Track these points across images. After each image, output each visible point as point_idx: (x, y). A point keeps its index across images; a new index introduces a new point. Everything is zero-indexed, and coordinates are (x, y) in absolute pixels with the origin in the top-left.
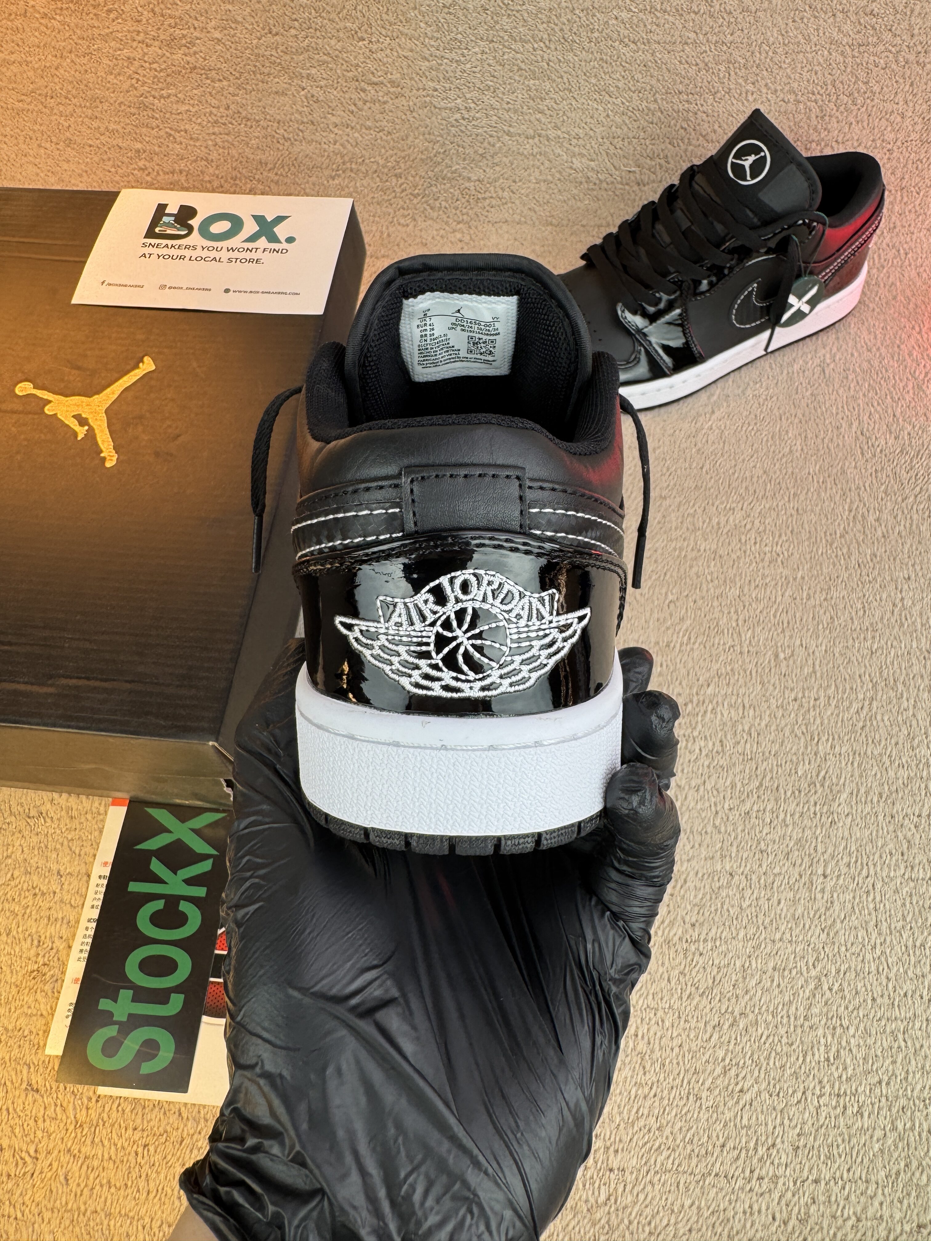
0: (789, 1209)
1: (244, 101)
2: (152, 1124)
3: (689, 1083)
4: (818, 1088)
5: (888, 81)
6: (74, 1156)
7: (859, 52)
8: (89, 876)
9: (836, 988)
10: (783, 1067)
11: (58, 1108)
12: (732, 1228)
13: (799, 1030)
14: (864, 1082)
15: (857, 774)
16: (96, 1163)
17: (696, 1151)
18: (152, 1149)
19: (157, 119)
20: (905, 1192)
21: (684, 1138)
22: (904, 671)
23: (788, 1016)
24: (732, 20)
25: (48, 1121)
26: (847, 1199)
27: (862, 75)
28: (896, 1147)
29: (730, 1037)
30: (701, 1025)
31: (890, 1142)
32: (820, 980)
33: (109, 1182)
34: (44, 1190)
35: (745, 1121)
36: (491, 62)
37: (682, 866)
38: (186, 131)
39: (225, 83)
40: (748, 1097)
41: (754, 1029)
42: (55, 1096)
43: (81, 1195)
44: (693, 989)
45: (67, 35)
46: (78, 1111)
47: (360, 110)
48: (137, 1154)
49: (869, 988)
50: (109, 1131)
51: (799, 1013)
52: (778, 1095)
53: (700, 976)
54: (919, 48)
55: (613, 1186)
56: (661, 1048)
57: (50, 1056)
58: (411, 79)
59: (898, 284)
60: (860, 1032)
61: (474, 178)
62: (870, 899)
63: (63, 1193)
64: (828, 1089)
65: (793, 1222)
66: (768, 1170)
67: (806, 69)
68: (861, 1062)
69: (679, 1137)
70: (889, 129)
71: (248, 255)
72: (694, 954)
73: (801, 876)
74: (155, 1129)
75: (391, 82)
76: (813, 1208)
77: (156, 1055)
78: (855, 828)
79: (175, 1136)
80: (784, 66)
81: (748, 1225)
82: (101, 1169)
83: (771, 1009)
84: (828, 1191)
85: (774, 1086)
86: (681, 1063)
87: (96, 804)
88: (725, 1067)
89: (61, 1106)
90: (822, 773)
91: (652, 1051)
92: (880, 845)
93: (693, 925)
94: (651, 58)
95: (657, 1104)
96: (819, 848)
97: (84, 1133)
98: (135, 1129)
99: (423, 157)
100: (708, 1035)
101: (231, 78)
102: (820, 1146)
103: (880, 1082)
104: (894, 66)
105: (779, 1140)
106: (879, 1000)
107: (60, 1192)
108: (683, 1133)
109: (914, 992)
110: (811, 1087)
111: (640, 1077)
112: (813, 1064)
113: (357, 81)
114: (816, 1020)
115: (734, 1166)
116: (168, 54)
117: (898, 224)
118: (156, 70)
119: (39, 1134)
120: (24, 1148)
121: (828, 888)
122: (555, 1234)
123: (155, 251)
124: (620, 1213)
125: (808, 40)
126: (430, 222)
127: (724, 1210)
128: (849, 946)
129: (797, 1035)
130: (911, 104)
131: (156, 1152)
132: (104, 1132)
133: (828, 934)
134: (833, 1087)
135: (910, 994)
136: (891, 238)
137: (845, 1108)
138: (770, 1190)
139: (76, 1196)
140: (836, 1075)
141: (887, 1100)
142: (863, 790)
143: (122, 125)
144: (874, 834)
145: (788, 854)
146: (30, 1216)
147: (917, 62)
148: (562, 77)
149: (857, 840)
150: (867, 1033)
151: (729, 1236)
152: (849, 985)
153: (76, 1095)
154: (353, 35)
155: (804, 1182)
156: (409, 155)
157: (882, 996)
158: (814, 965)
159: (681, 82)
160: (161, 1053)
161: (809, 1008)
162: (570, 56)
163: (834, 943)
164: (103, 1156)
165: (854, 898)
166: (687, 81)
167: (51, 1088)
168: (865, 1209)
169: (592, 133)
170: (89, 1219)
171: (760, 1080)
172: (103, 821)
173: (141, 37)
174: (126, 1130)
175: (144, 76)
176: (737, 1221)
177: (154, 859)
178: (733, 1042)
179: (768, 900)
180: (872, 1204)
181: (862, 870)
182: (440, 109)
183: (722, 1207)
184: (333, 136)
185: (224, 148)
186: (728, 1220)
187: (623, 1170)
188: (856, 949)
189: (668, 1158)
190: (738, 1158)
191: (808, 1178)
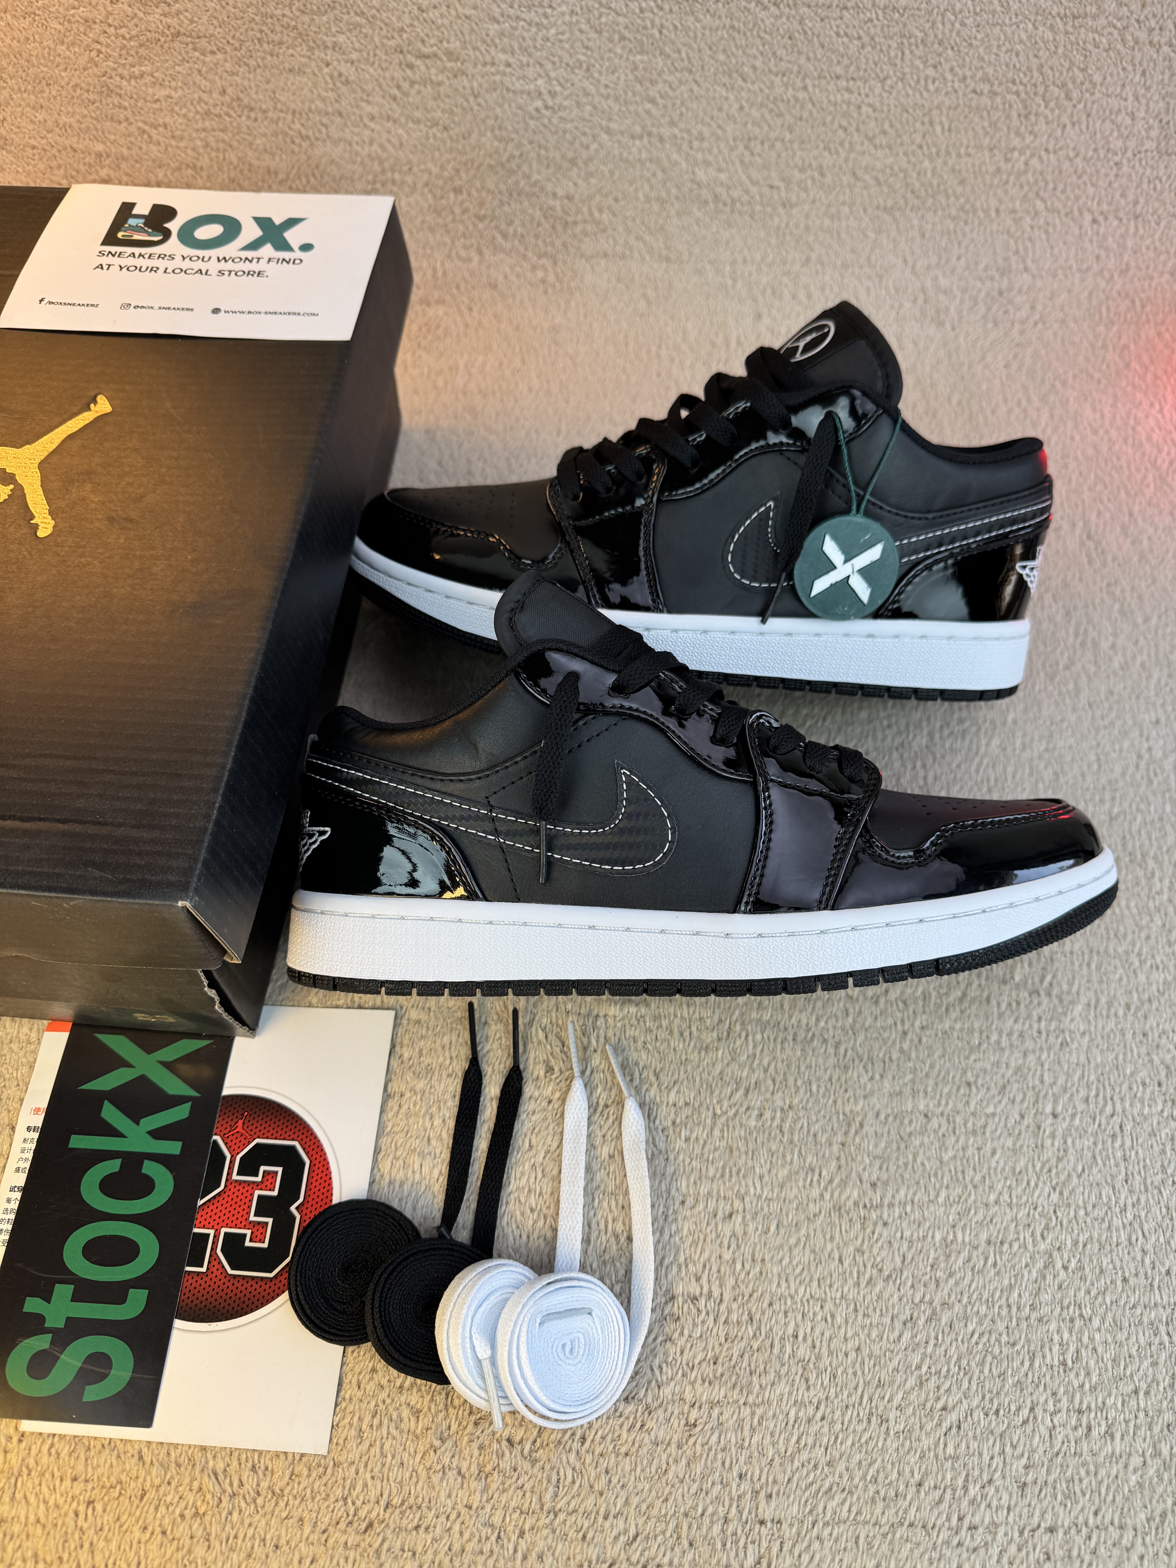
1: (246, 83)
2: (99, 1471)
3: (871, 1399)
4: (1051, 1403)
5: (1112, 68)
7: (1073, 26)
8: (13, 1129)
9: (1073, 1264)
10: (1002, 1375)
13: (1024, 1325)
14: (1114, 1391)
15: (1095, 978)
16: (16, 1528)
17: (882, 1493)
18: (99, 1507)
19: (125, 109)
21: (865, 1475)
22: (1155, 843)
23: (1009, 1306)
26: (1094, 1552)
27: (1078, 58)
28: (1160, 1478)
29: (928, 1336)
30: (888, 1320)
31: (1151, 1472)
32: (1051, 1256)
33: (36, 1555)
35: (950, 1450)
36: (583, 27)
37: (856, 1104)
38: (165, 126)
39: (220, 56)
40: (952, 1418)
41: (962, 1324)
44: (875, 1271)
47: (406, 94)
48: (77, 1515)
49: (1118, 1264)
50: (37, 1482)
51: (1023, 1300)
52: (997, 1412)
53: (884, 1253)
54: (1153, 23)
55: (764, 1544)
56: (830, 1353)
58: (476, 48)
59: (1132, 347)
60: (1107, 1325)
61: (561, 193)
62: (1118, 1144)
64: (1065, 1403)
66: (983, 1516)
67: (1004, 49)
68: (1109, 1365)
69: (858, 1475)
70: (1116, 134)
71: (247, 266)
72: (875, 1224)
73: (1022, 1117)
74: (104, 1478)
75: (449, 54)
77: (107, 1375)
78: (1094, 1050)
79: (133, 1488)
80: (974, 42)
82: (24, 1536)
83: (985, 1297)
84: (1067, 1542)
85: (991, 1400)
86: (859, 1373)
87: (25, 1030)
88: (920, 1377)
90: (1048, 978)
91: (819, 1358)
92: (1128, 1072)
93: (874, 1185)
94: (799, 27)
95: (826, 1430)
96: (1046, 1077)
98: (75, 1479)
99: (493, 162)
100: (896, 1334)
101: (228, 48)
102: (1055, 1482)
103: (1136, 1392)
104: (1119, 46)
106: (1132, 1281)
108: (864, 1468)
110: (1042, 1400)
112: (1044, 1369)
113: (401, 52)
114: (1045, 1310)
115: (936, 1512)
116: (141, 15)
117: (1133, 264)
118: (124, 37)
121: (1059, 1132)
123: (116, 261)
126: (501, 256)
128: (1089, 1208)
129: (1020, 1332)
130: (1144, 101)
131: (104, 1511)
132: (30, 1484)
133: (1061, 1194)
134: (1071, 1400)
136: (1124, 284)
137: (1089, 1429)
138: (986, 1544)
140: (1076, 1383)
141: (1147, 1415)
142: (1103, 1000)
143: (77, 117)
144: (1121, 1057)
145: (1004, 1087)
147: (1151, 42)
148: (679, 51)
149: (1097, 1066)
150: (1117, 1325)
152: (1091, 1260)
155: (1033, 1531)
156: (472, 161)
157: (1136, 1275)
158: (1042, 1236)
159: (839, 63)
160: (113, 1372)
161: (1037, 1294)
163: (1069, 1205)
164: (27, 1518)
165: (1095, 1144)
166: (846, 61)
169: (719, 132)
171: (971, 1393)
172: (35, 1052)
174: (62, 1480)
175: (108, 46)
177: (106, 1103)
178: (932, 1342)
179: (979, 1149)
181: (1105, 1105)
182: (514, 92)
184: (367, 132)
185: (218, 150)
187: (779, 1522)
188: (1099, 1212)
189: (843, 1503)
190: (940, 1501)
191: (1039, 1526)
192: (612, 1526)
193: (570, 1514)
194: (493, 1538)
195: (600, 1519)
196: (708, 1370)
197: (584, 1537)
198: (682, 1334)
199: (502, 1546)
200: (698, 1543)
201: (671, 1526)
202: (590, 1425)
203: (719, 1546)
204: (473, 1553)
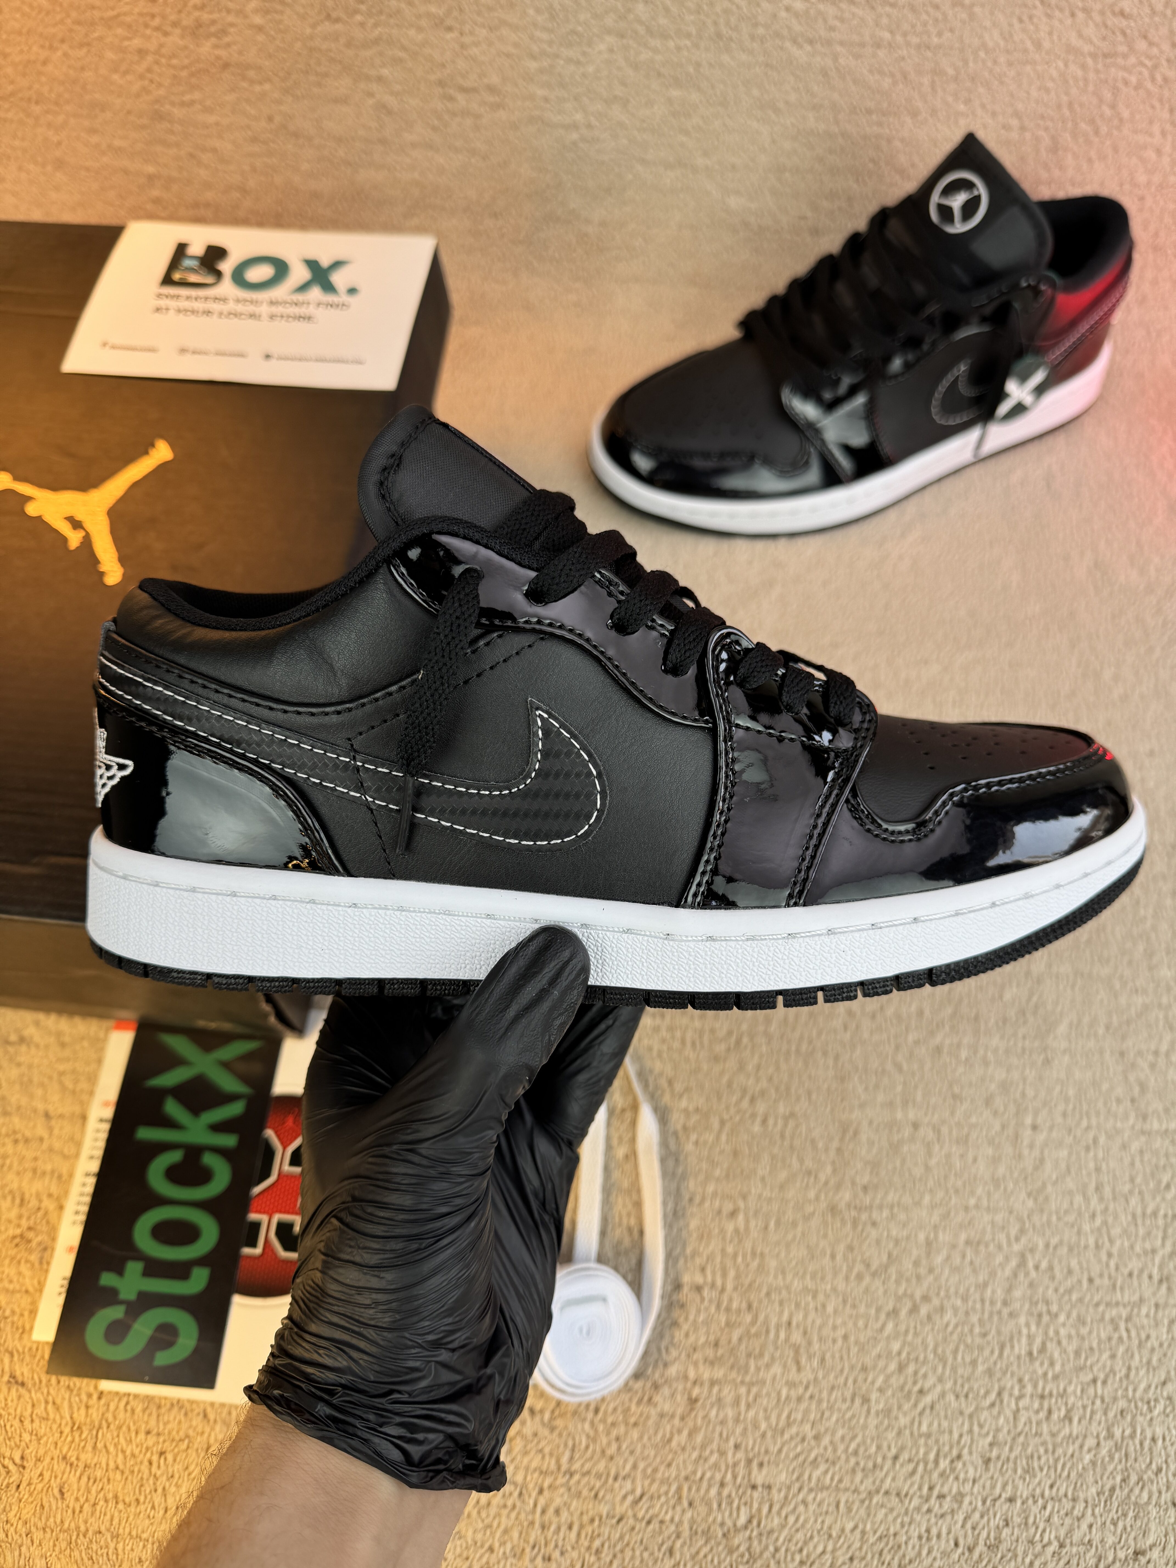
0: (976, 1532)
2: (169, 1426)
3: (855, 1381)
4: (1017, 1388)
5: (1140, 105)
6: (71, 1465)
7: (1104, 65)
8: (85, 1119)
10: (974, 1363)
11: (50, 1407)
12: (904, 1556)
13: (995, 1318)
14: (1075, 1380)
15: (1078, 1000)
16: (99, 1473)
17: (862, 1464)
18: (170, 1457)
20: (1120, 1512)
21: (847, 1448)
23: (983, 1301)
24: (940, 17)
25: (37, 1421)
26: (1048, 1520)
27: (1108, 96)
28: (1112, 1458)
29: (908, 1326)
30: (873, 1311)
31: (1104, 1452)
32: (1023, 1256)
33: (116, 1497)
34: (33, 1505)
35: (924, 1428)
40: (928, 1399)
41: (939, 1316)
42: (45, 1391)
43: (80, 1512)
44: (863, 1267)
45: (58, 17)
46: (75, 1409)
47: (446, 125)
48: (150, 1463)
49: (1085, 1265)
50: (115, 1434)
51: (996, 1297)
52: (967, 1396)
53: (872, 1250)
55: (755, 1506)
56: (820, 1339)
57: (38, 1343)
60: (1071, 1320)
62: (1092, 1154)
63: (57, 1508)
64: (1029, 1389)
65: (980, 1548)
66: (951, 1487)
68: (1072, 1356)
69: (841, 1448)
71: (297, 311)
72: (865, 1224)
73: (1003, 1128)
74: (174, 1433)
75: (491, 89)
76: (1006, 1532)
77: (174, 1343)
80: (1006, 81)
81: (924, 1552)
82: (105, 1480)
83: (961, 1291)
84: (1025, 1511)
85: (962, 1386)
86: (845, 1357)
87: (94, 1028)
88: (900, 1362)
89: (54, 1403)
90: (1035, 999)
91: (810, 1343)
92: (1104, 1089)
93: (865, 1188)
94: (832, 65)
95: (813, 1407)
96: (1027, 1092)
97: (84, 1436)
98: (148, 1433)
100: (878, 1325)
101: (276, 79)
102: (1016, 1458)
103: (1094, 1381)
104: (1149, 85)
105: (966, 1451)
106: (1097, 1282)
107: (54, 1508)
108: (846, 1442)
109: (1141, 1271)
110: (1009, 1385)
111: (793, 1375)
112: (1012, 1358)
113: (444, 86)
114: (1017, 1305)
115: (909, 1482)
116: (192, 46)
119: (26, 1437)
120: (8, 1454)
121: (1037, 1143)
122: (682, 1563)
123: (172, 304)
124: (764, 1539)
125: (1038, 45)
126: (536, 279)
127: (895, 1535)
128: (1061, 1214)
129: (992, 1324)
131: (175, 1460)
132: (109, 1436)
134: (1035, 1386)
135: (1136, 1273)
136: (1139, 313)
137: (1050, 1412)
138: (953, 1511)
139: (74, 1512)
140: (1040, 1372)
141: (1103, 1401)
142: (1086, 1020)
143: (130, 140)
146: (16, 1537)
148: (714, 86)
150: (1081, 1321)
151: (900, 1565)
152: (1060, 1262)
153: (72, 1391)
154: (439, 23)
155: (995, 1500)
156: (511, 190)
157: (1101, 1276)
159: (870, 99)
160: (180, 1340)
161: (1009, 1290)
162: (726, 58)
163: (1042, 1211)
164: (107, 1465)
166: (877, 97)
167: (40, 1382)
168: (1070, 1531)
169: (751, 164)
170: (91, 1541)
171: (945, 1378)
172: (103, 1049)
173: (157, 22)
174: (137, 1433)
176: (910, 1547)
177: (169, 1099)
178: (912, 1331)
179: (961, 1157)
180: (1079, 1527)
181: (1081, 1118)
183: (892, 1531)
186: (899, 1547)
187: (769, 1487)
188: (1071, 1218)
189: (826, 1472)
190: (913, 1472)
191: (1000, 1496)
192: (621, 1487)
193: (584, 1475)
194: (516, 1494)
195: (611, 1480)
196: (710, 1353)
197: (596, 1496)
198: (686, 1319)
199: (523, 1502)
200: (697, 1503)
201: (674, 1488)
202: (603, 1399)
203: (715, 1506)
204: (498, 1506)
